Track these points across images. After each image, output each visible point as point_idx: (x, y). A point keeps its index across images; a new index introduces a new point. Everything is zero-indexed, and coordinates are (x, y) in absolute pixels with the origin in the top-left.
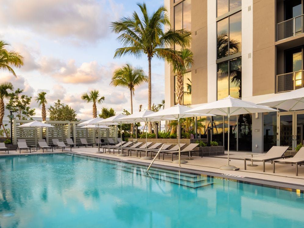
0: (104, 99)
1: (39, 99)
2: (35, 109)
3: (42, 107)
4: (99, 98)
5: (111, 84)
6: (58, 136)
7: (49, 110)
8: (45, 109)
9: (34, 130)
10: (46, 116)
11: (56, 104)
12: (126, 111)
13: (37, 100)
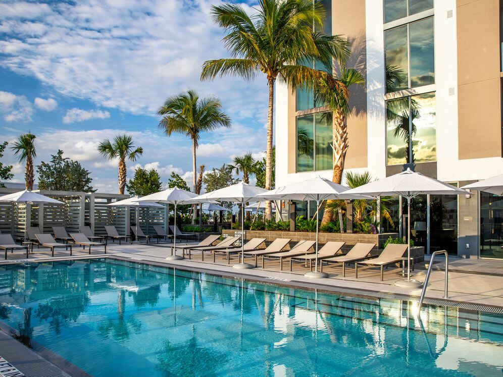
0: (141, 152)
1: (20, 147)
2: (12, 166)
3: (26, 162)
4: (132, 150)
5: (161, 125)
6: (54, 221)
7: (38, 170)
8: (32, 167)
9: (9, 209)
10: (33, 181)
11: (54, 157)
12: (177, 175)
13: (17, 150)
